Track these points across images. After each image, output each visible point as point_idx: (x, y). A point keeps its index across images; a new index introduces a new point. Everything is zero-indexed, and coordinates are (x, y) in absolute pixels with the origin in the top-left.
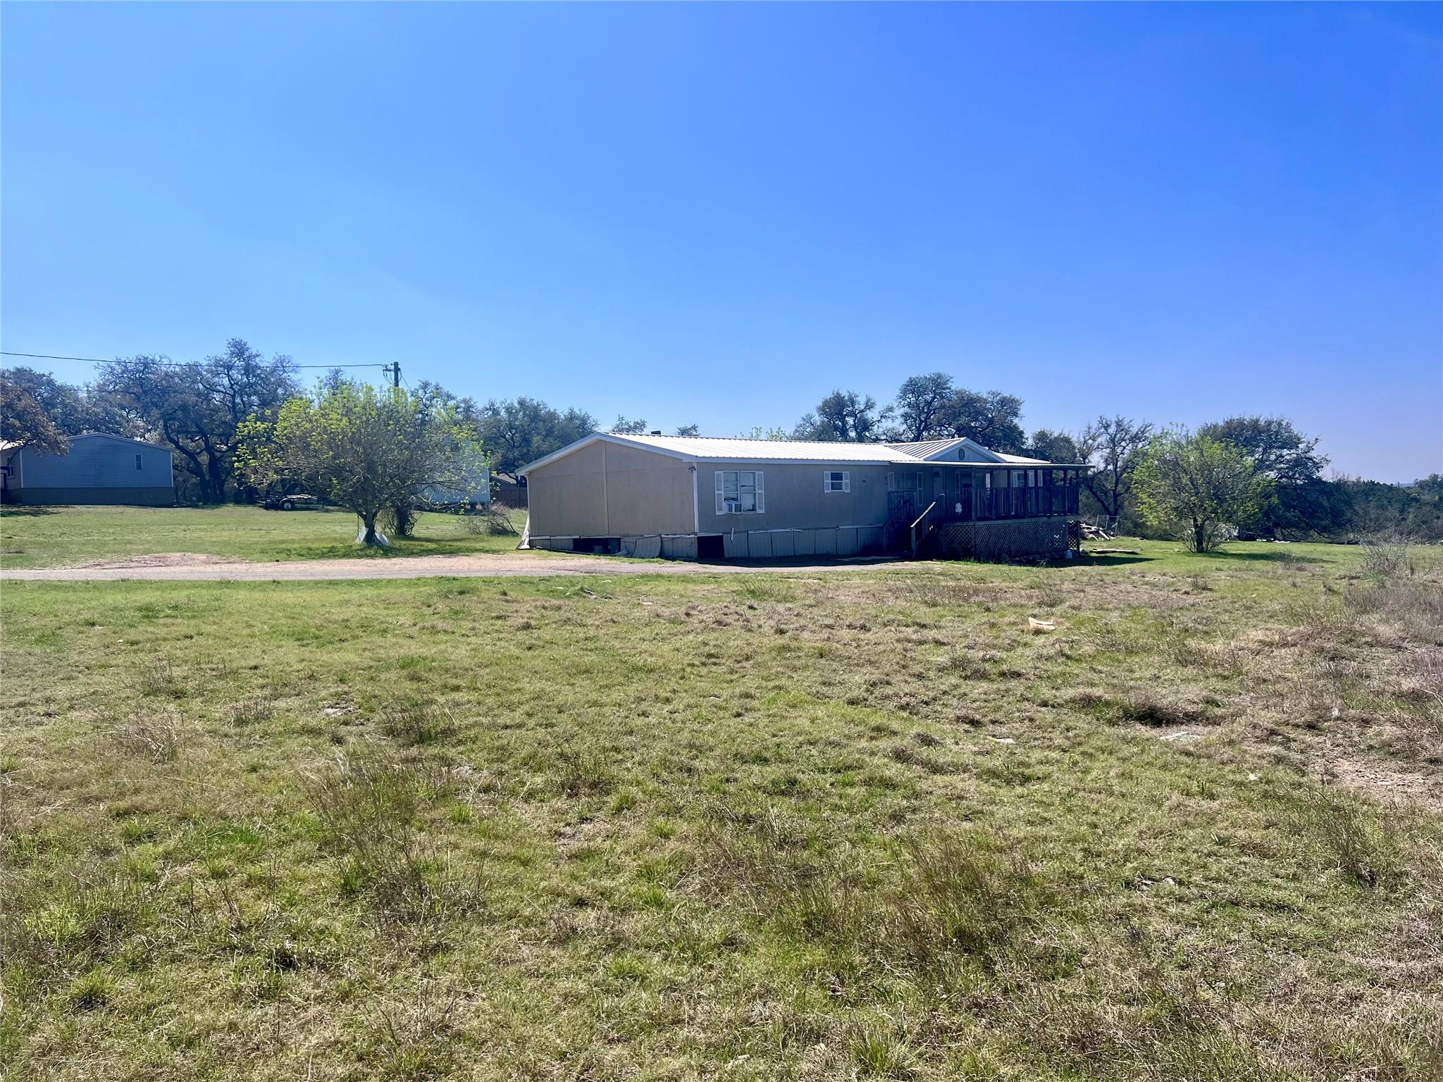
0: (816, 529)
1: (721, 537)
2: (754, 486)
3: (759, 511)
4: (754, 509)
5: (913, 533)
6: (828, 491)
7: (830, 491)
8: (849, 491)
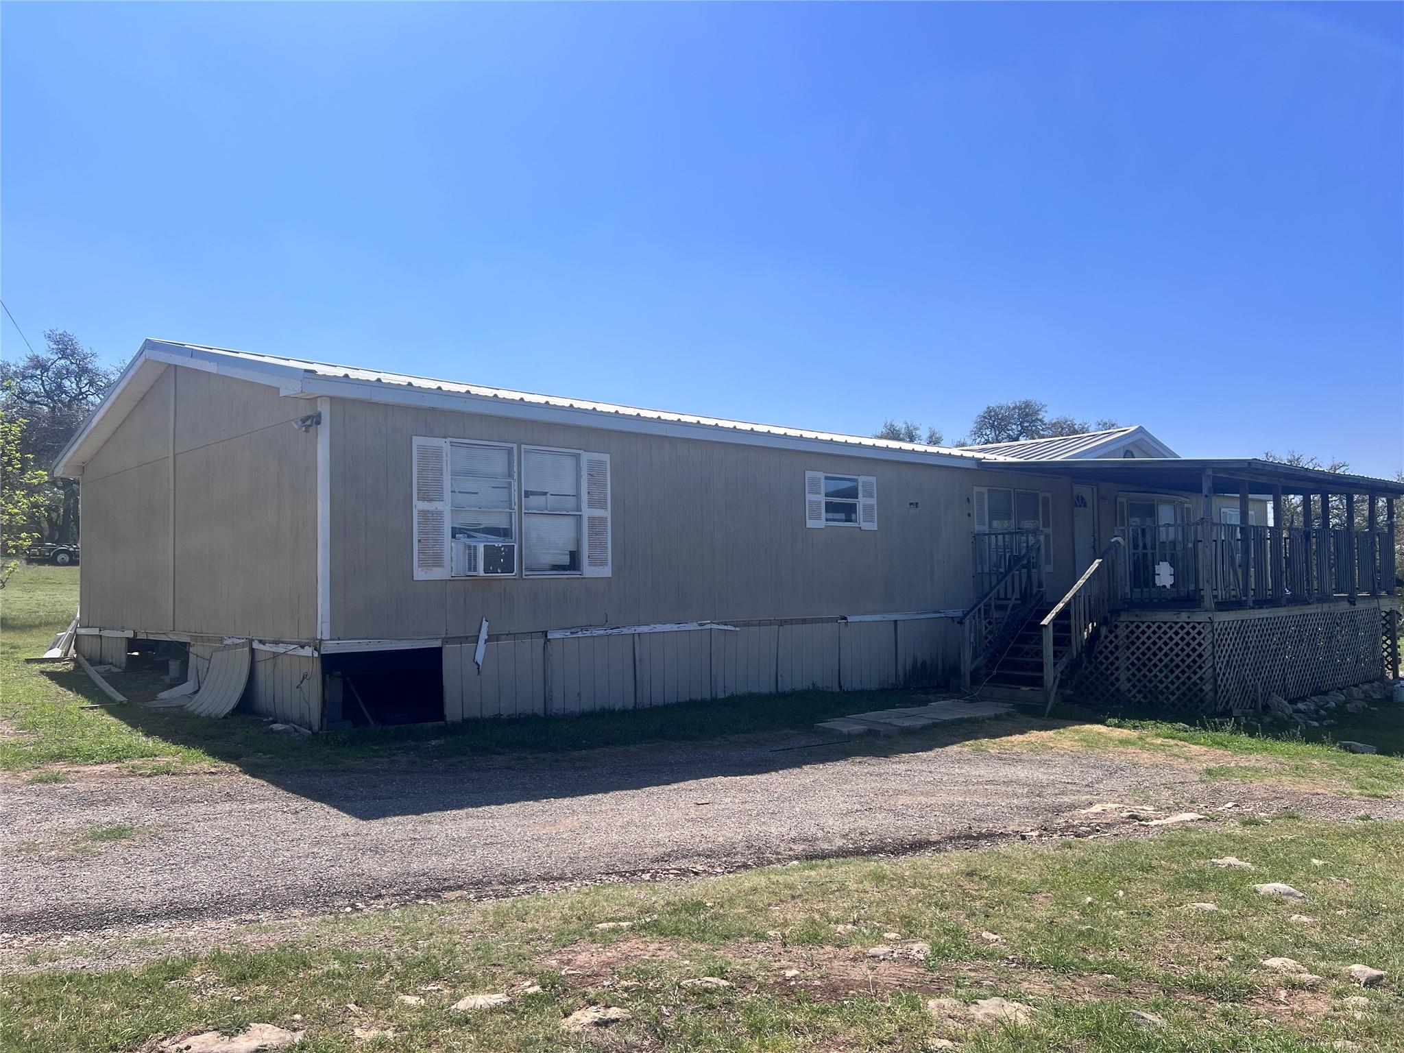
0: (781, 623)
1: (437, 652)
2: (577, 496)
3: (589, 571)
4: (574, 562)
5: (1048, 638)
6: (818, 522)
7: (821, 524)
8: (873, 526)
